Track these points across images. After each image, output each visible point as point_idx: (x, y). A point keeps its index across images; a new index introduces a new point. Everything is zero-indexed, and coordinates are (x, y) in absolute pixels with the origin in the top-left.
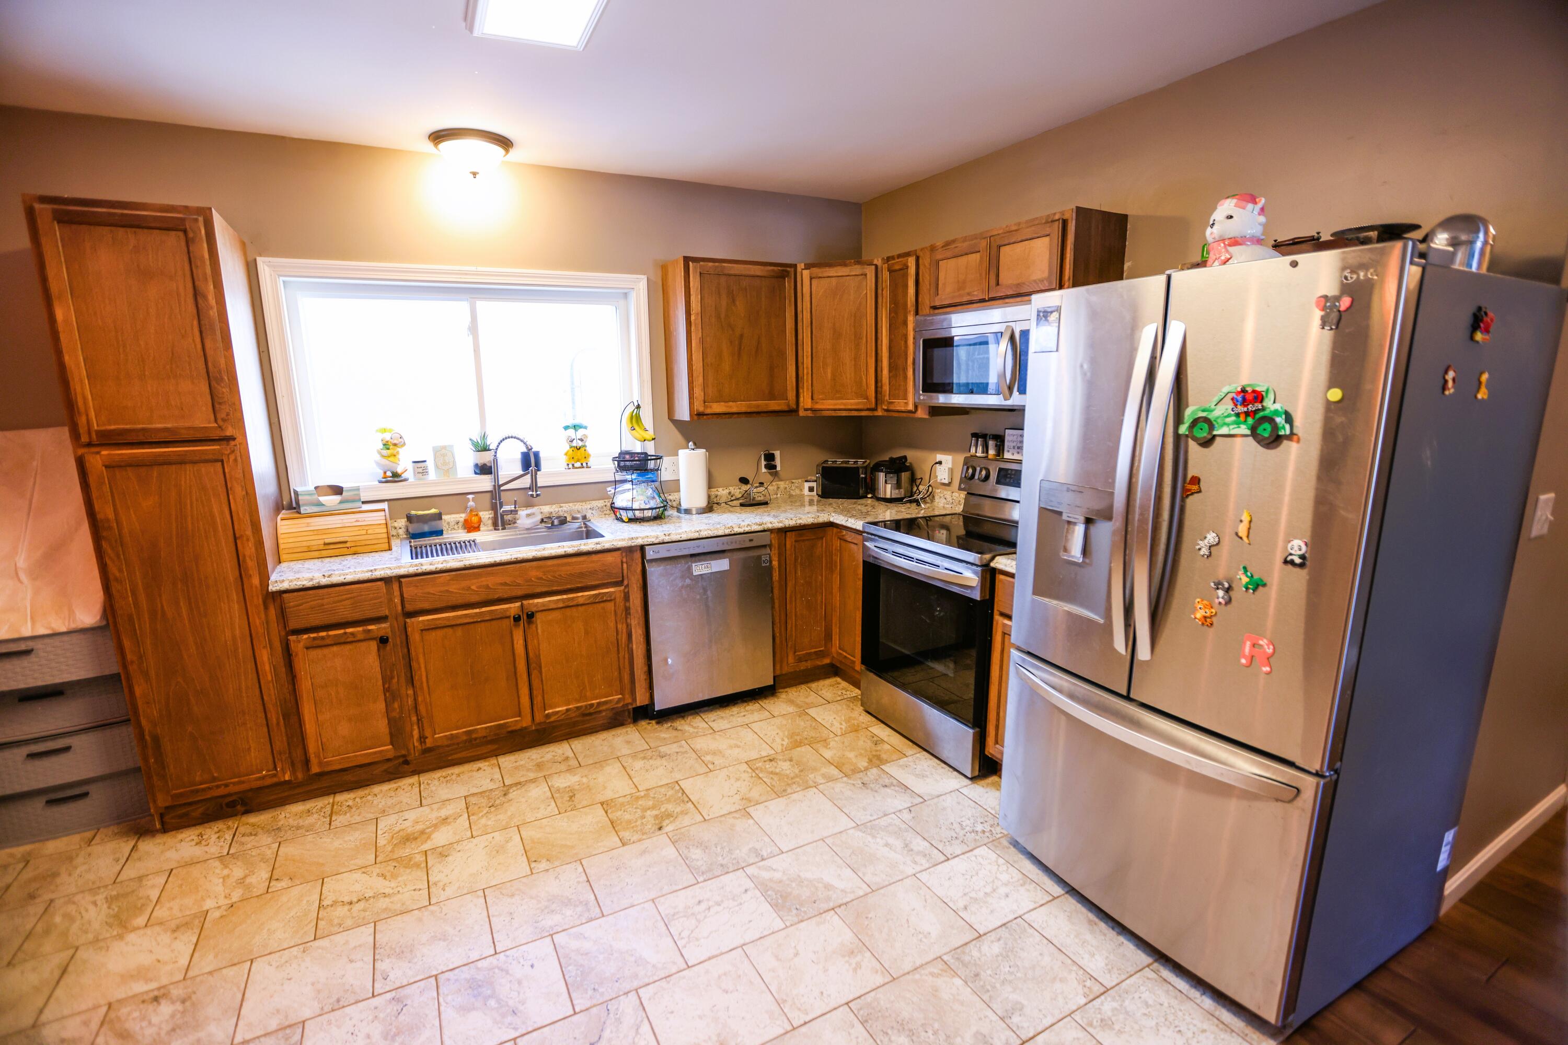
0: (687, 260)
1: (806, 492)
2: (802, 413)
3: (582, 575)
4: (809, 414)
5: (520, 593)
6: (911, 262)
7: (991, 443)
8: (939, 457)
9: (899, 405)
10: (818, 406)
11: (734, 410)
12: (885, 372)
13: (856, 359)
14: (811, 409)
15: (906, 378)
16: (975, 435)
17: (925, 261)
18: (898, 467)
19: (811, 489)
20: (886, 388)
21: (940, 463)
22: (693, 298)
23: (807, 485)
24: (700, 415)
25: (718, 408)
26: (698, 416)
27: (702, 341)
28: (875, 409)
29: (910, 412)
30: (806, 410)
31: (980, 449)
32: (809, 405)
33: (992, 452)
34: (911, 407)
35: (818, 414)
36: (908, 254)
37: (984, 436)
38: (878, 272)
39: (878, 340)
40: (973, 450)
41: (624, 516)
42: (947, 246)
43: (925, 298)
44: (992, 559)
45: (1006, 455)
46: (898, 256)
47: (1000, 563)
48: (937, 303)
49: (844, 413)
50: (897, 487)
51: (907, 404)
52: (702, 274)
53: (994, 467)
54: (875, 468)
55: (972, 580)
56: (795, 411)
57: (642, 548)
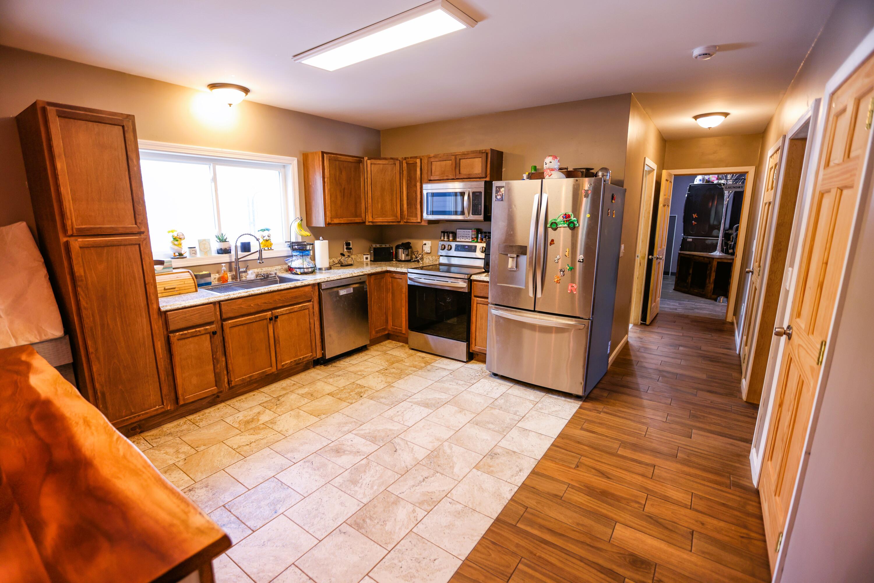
0: (323, 153)
1: (365, 260)
2: (367, 224)
3: (296, 297)
4: (371, 224)
5: (271, 307)
6: (418, 161)
7: (451, 235)
8: (424, 242)
9: (413, 220)
10: (375, 221)
11: (342, 222)
12: (405, 206)
13: (392, 200)
14: (372, 222)
15: (416, 208)
16: (444, 232)
17: (425, 161)
18: (407, 246)
19: (367, 258)
20: (406, 212)
21: (425, 244)
22: (326, 171)
23: (365, 257)
25: (336, 221)
26: (328, 224)
27: (330, 190)
28: (400, 222)
29: (419, 223)
30: (369, 222)
31: (446, 237)
32: (371, 220)
33: (451, 239)
34: (419, 220)
35: (375, 224)
36: (416, 157)
37: (447, 232)
38: (401, 163)
39: (401, 192)
40: (442, 238)
41: (299, 271)
42: (435, 156)
43: (425, 176)
44: (471, 276)
45: (458, 240)
46: (411, 158)
47: (474, 277)
48: (432, 179)
49: (386, 224)
50: (407, 255)
51: (417, 219)
52: (330, 160)
53: (453, 244)
54: (398, 247)
55: (462, 285)
56: (365, 222)
57: (319, 284)
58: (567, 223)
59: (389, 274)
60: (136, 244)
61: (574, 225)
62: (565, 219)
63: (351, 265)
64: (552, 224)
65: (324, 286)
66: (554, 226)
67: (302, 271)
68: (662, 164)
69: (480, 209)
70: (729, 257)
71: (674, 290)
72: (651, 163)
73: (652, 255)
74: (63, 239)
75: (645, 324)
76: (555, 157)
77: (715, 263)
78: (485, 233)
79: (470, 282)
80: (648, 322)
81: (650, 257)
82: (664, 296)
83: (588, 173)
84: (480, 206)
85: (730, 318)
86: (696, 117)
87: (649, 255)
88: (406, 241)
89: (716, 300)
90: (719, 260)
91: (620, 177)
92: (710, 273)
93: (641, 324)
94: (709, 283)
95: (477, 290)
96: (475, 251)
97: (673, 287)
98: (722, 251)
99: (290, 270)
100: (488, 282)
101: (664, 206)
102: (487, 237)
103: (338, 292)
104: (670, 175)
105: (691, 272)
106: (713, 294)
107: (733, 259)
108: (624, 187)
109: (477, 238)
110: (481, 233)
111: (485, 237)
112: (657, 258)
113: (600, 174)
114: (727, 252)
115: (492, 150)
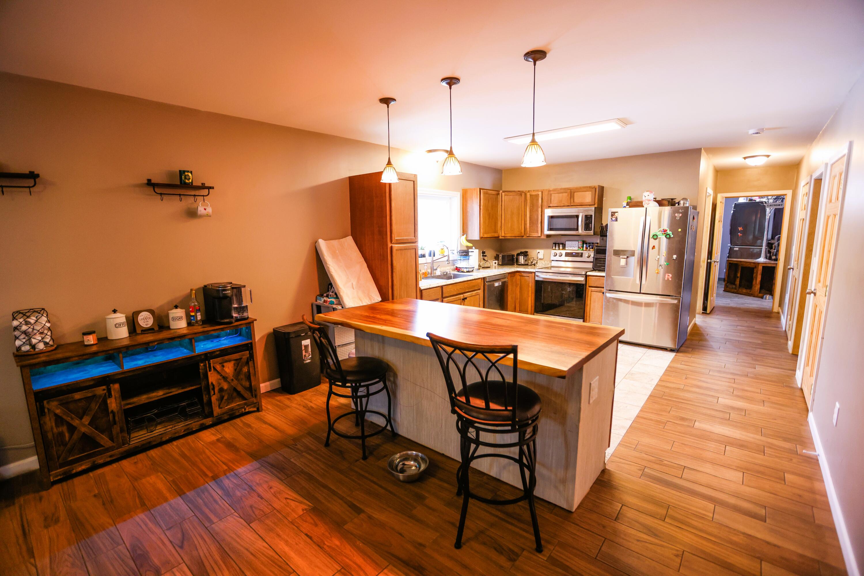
0: (480, 189)
1: (494, 264)
3: (474, 286)
4: (503, 238)
5: (463, 292)
6: (540, 193)
7: (561, 246)
8: (538, 251)
9: (535, 235)
10: (506, 235)
11: (488, 236)
12: (528, 225)
13: (518, 221)
14: (504, 236)
15: (537, 227)
16: (555, 244)
17: (545, 194)
18: (525, 254)
20: (528, 229)
21: (539, 253)
22: (481, 201)
23: (494, 262)
24: (482, 238)
25: (486, 236)
26: (481, 238)
27: (483, 214)
28: (523, 236)
29: (540, 237)
31: (557, 247)
32: (503, 235)
33: (561, 248)
34: (540, 235)
35: (506, 238)
36: (538, 191)
37: (558, 244)
38: (526, 194)
39: (525, 215)
40: (554, 248)
41: (465, 270)
42: (554, 190)
43: (545, 204)
44: (587, 272)
45: (566, 249)
46: (534, 191)
47: (588, 273)
48: (551, 205)
49: (514, 238)
50: (526, 260)
51: (538, 234)
52: (484, 193)
53: (564, 252)
54: (518, 255)
55: (581, 279)
56: (499, 237)
57: (484, 278)
58: (665, 235)
59: (518, 273)
60: (413, 249)
61: (670, 236)
62: (663, 233)
63: (489, 267)
64: (654, 235)
65: (487, 280)
66: (655, 237)
67: (468, 270)
68: (717, 190)
69: (590, 226)
70: (773, 262)
71: (724, 291)
72: (710, 191)
73: (711, 259)
74: (390, 245)
75: (706, 313)
76: (651, 192)
77: (760, 268)
78: (590, 243)
79: (586, 276)
80: (708, 311)
81: (709, 261)
82: (718, 295)
83: (672, 202)
84: (590, 225)
85: (776, 309)
86: (745, 158)
87: (708, 259)
88: (523, 250)
89: (762, 298)
90: (764, 265)
91: (695, 204)
92: (757, 275)
93: (703, 313)
94: (756, 284)
95: (591, 282)
96: (582, 256)
97: (723, 289)
98: (766, 258)
99: (458, 269)
100: (604, 277)
101: (719, 221)
102: (591, 247)
103: (494, 284)
104: (723, 197)
105: (739, 275)
106: (760, 292)
107: (777, 264)
108: (698, 210)
109: (583, 247)
110: (586, 244)
111: (589, 246)
112: (715, 262)
113: (682, 202)
114: (770, 258)
115: (599, 186)
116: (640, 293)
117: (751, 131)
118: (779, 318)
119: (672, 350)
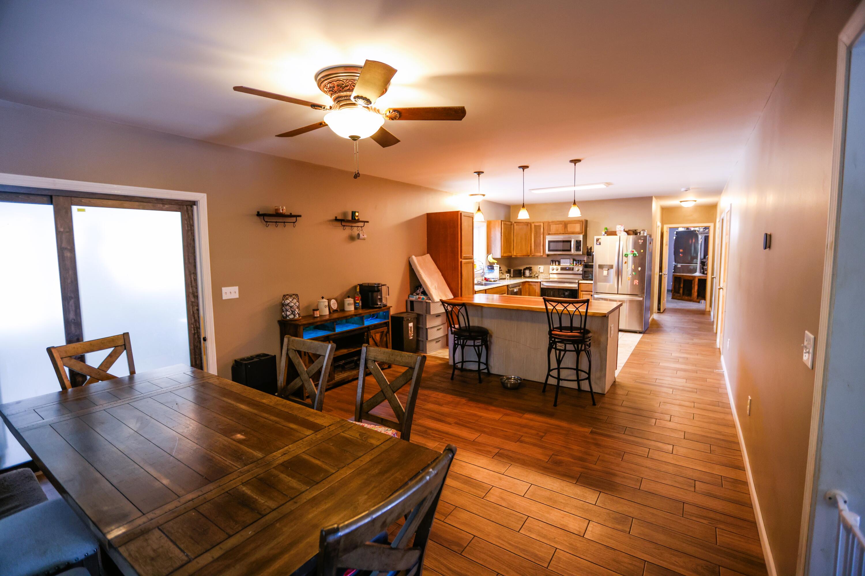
0: (501, 221)
2: (513, 256)
3: (503, 291)
4: (515, 257)
6: (542, 224)
7: (557, 263)
8: (539, 266)
9: (538, 254)
12: (533, 247)
13: (526, 244)
14: (516, 256)
15: (540, 249)
16: (553, 261)
17: (546, 225)
18: (530, 269)
19: (508, 276)
20: (533, 251)
21: (540, 268)
22: (502, 230)
24: (503, 256)
25: (505, 255)
27: (503, 239)
28: (529, 256)
29: (542, 256)
30: (514, 256)
31: (554, 263)
32: (515, 254)
33: (557, 264)
34: (542, 255)
36: (540, 222)
37: (555, 261)
38: (531, 225)
39: (531, 240)
40: (552, 264)
41: (492, 280)
42: (553, 222)
43: (546, 232)
44: (579, 281)
45: (561, 265)
46: (537, 222)
47: (580, 282)
48: (550, 233)
49: (522, 257)
50: (531, 274)
51: (541, 254)
52: (504, 224)
53: (559, 267)
54: (525, 269)
55: (575, 286)
56: (511, 256)
57: (508, 286)
58: (633, 254)
59: (527, 283)
60: (472, 263)
61: (636, 255)
62: (631, 253)
65: (510, 286)
66: (626, 256)
67: (494, 280)
68: (663, 223)
69: (580, 248)
70: (705, 275)
71: (672, 298)
72: (659, 224)
73: (661, 272)
74: (460, 260)
75: (660, 312)
76: (622, 225)
77: (697, 280)
78: (578, 261)
79: (579, 284)
80: (662, 311)
81: (660, 273)
82: (667, 301)
83: (635, 233)
84: (580, 247)
85: (708, 310)
86: (681, 202)
87: (659, 272)
88: (528, 266)
89: (699, 302)
90: (699, 278)
91: (650, 234)
92: (694, 286)
93: (658, 312)
94: (694, 292)
95: (582, 288)
96: (573, 270)
97: (671, 297)
98: (701, 272)
99: (486, 279)
100: (592, 284)
101: (666, 245)
102: (579, 263)
103: (513, 290)
104: (667, 228)
105: (682, 286)
106: (697, 299)
107: (706, 277)
108: (652, 238)
109: (573, 263)
110: (576, 261)
111: (578, 263)
112: (664, 274)
113: (642, 232)
114: (703, 273)
115: (585, 220)
116: (618, 294)
117: (683, 189)
118: (710, 314)
119: (640, 333)
